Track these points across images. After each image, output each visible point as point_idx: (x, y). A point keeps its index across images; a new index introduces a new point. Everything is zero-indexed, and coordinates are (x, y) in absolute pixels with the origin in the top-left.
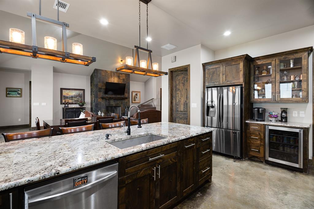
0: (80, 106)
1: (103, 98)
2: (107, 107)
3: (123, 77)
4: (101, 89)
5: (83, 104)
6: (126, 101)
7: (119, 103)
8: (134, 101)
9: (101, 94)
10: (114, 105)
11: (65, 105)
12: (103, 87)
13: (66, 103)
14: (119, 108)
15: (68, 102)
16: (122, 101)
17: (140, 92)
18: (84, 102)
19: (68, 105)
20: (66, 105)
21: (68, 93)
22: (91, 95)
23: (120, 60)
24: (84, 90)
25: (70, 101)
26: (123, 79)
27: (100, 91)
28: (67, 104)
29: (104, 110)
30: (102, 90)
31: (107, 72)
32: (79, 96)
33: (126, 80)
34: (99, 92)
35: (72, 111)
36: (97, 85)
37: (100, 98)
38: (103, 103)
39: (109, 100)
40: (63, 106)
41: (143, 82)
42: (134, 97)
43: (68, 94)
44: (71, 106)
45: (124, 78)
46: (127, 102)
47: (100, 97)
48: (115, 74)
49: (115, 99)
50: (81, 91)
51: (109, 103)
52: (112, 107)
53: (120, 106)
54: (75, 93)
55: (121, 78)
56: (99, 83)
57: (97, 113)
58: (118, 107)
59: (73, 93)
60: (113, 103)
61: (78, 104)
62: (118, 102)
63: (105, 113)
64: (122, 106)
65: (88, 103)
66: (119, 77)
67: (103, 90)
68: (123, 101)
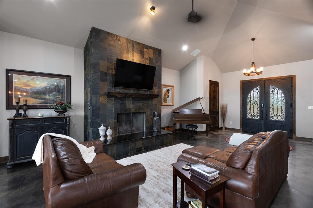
0: (57, 112)
1: (109, 95)
2: (118, 114)
3: (149, 54)
4: (106, 74)
5: (65, 109)
6: (155, 101)
7: (143, 105)
8: (164, 102)
9: (106, 87)
10: (133, 110)
11: (18, 111)
12: (110, 71)
13: (21, 105)
14: (142, 116)
15: (26, 105)
16: (147, 102)
17: (173, 86)
18: (70, 103)
19: (25, 111)
20: (21, 112)
21: (28, 81)
22: (85, 89)
23: (149, 6)
24: (68, 78)
25: (32, 101)
26: (150, 59)
27: (103, 80)
28: (21, 107)
29: (111, 121)
30: (108, 77)
31: (119, 40)
32: (58, 89)
33: (154, 61)
34: (101, 81)
35: (33, 128)
36: (96, 65)
37: (104, 95)
38: (110, 106)
39: (122, 100)
40: (13, 113)
41: (178, 70)
42: (164, 96)
43: (28, 86)
44: (32, 114)
45: (152, 56)
46: (156, 105)
47: (103, 93)
48: (135, 46)
49: (135, 98)
50: (62, 80)
51: (123, 105)
52: (128, 114)
53: (143, 113)
54: (46, 83)
55: (146, 56)
56: (101, 62)
57: (95, 130)
58: (140, 113)
59: (41, 83)
60: (130, 105)
61: (53, 108)
62: (141, 104)
63: (114, 129)
64: (148, 112)
65: (77, 106)
66: (142, 53)
67: (110, 78)
68: (150, 102)
